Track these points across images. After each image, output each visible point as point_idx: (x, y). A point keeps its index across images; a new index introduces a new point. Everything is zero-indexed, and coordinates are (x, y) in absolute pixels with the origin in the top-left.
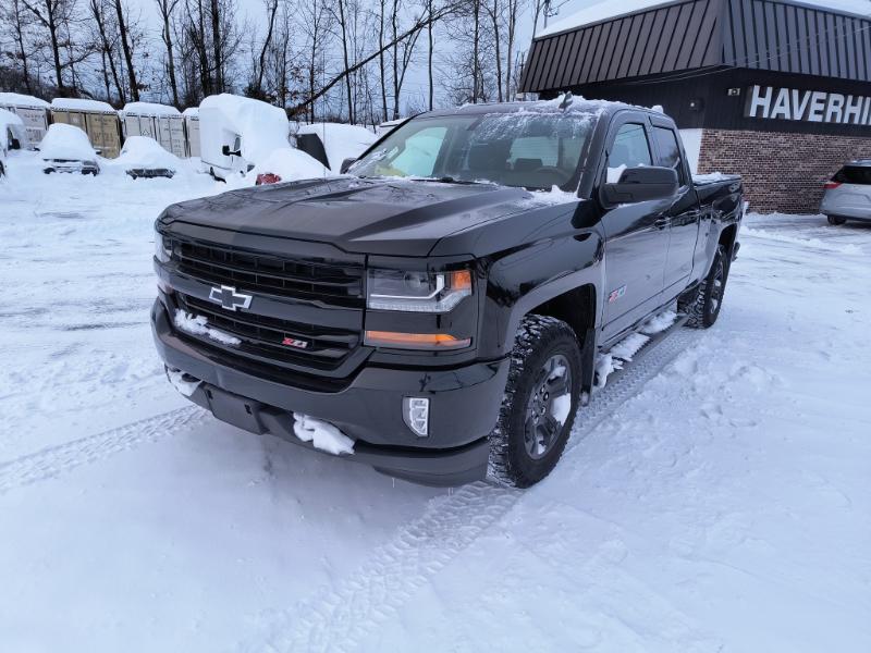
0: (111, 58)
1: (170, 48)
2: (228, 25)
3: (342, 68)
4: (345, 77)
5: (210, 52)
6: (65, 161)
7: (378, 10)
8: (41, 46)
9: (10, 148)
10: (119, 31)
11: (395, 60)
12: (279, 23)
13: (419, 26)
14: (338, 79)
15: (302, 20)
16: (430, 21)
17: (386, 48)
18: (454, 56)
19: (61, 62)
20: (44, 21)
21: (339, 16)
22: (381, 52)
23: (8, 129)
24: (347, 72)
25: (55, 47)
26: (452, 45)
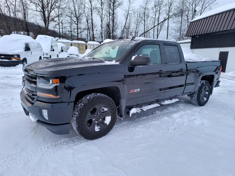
0: (89, 31)
1: (102, 29)
2: (116, 22)
3: (143, 32)
4: (144, 34)
5: (111, 29)
6: (72, 55)
7: (154, 17)
8: (74, 29)
9: (61, 51)
10: (91, 25)
11: (158, 29)
12: (128, 21)
13: (165, 20)
14: (142, 35)
15: (134, 20)
16: (168, 18)
17: (155, 26)
18: (175, 28)
19: (79, 32)
20: (76, 24)
21: (144, 19)
22: (154, 27)
23: (62, 48)
24: (144, 33)
25: (78, 29)
26: (174, 24)
